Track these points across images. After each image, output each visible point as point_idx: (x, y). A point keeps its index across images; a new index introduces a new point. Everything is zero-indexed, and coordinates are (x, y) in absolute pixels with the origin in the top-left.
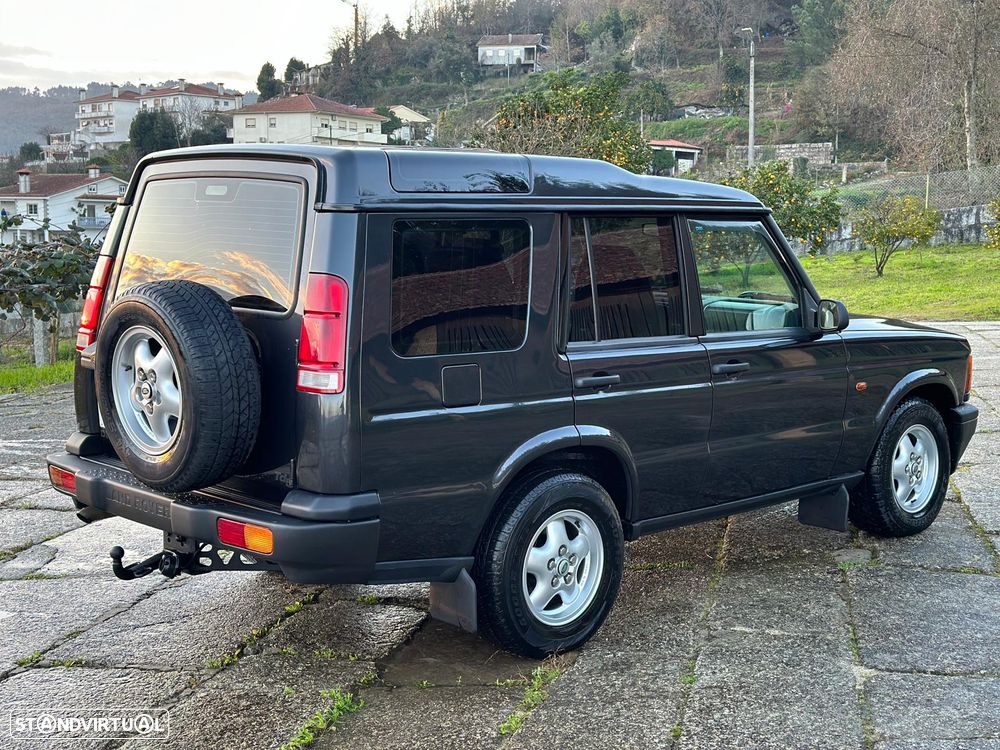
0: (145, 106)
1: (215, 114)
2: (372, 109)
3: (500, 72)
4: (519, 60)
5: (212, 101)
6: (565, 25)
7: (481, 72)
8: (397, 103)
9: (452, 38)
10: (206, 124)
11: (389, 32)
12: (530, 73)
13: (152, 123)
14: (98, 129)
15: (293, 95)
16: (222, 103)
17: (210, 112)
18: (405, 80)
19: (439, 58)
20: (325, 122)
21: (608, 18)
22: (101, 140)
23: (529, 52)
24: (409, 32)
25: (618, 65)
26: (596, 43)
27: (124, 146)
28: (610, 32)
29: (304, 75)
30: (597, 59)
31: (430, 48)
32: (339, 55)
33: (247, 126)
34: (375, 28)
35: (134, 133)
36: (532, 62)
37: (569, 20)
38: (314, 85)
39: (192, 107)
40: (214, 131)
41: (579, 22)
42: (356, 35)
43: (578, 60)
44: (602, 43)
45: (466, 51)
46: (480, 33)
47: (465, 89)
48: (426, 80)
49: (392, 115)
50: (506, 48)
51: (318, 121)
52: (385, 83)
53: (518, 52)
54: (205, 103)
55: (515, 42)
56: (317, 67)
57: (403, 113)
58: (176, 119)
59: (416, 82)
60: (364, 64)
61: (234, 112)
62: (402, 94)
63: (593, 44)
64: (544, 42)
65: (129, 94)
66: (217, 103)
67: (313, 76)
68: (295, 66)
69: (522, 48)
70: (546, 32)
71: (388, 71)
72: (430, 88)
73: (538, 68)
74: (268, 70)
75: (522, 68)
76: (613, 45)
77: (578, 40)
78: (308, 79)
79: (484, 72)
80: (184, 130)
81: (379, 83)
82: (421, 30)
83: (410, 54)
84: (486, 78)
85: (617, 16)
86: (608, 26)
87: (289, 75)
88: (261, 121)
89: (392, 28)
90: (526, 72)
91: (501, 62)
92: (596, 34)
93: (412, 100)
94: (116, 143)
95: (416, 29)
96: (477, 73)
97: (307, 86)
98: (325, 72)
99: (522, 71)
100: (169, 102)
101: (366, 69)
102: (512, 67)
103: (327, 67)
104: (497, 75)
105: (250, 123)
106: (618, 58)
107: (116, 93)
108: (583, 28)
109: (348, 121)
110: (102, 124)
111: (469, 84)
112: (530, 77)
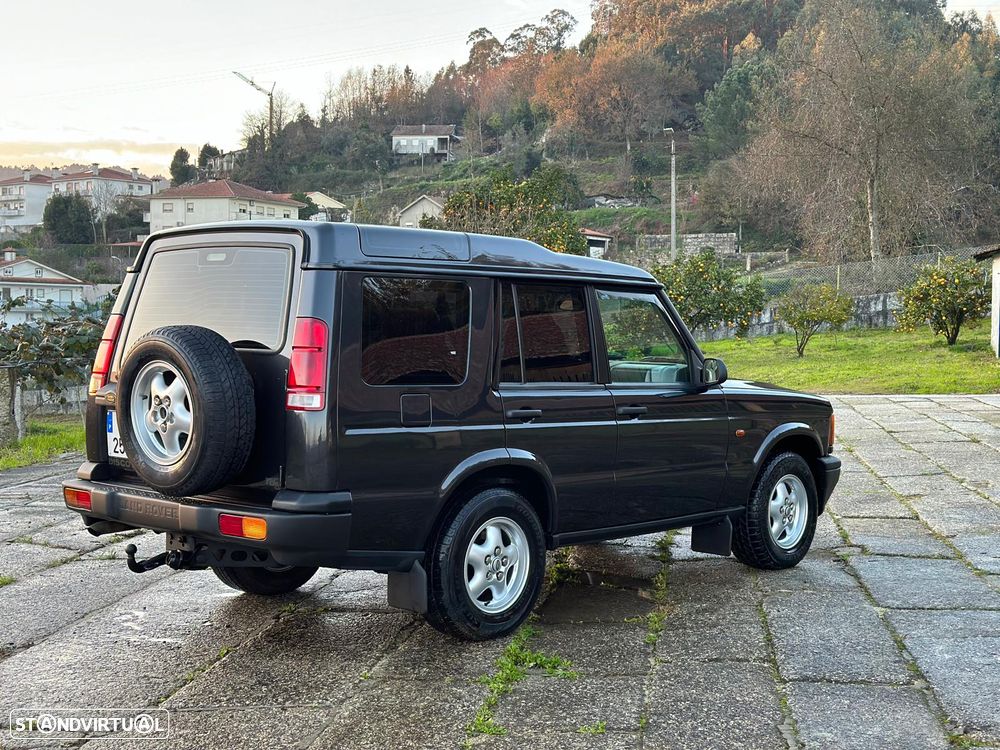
0: (57, 190)
1: (130, 198)
2: (289, 195)
3: (414, 161)
4: (432, 149)
5: (126, 185)
6: (477, 117)
7: (396, 161)
8: (313, 189)
9: (367, 127)
10: (121, 208)
11: (304, 121)
12: (444, 162)
13: (66, 207)
14: (8, 213)
15: (211, 181)
16: (136, 186)
17: (125, 196)
18: (320, 167)
19: (355, 146)
20: (243, 208)
21: (519, 111)
22: (11, 223)
23: (442, 142)
24: (324, 121)
25: (529, 155)
26: (508, 134)
27: (36, 229)
28: (522, 125)
29: (218, 161)
30: (509, 149)
31: (346, 137)
32: (254, 142)
33: (164, 211)
34: (290, 116)
35: (48, 217)
36: (445, 151)
37: (482, 112)
38: (229, 171)
39: (107, 191)
40: (130, 215)
41: (491, 114)
42: (271, 122)
43: (490, 150)
44: (514, 134)
45: (381, 140)
46: (394, 122)
47: (380, 176)
48: (341, 168)
49: (309, 201)
50: (419, 137)
51: (237, 206)
52: (300, 170)
53: (431, 142)
54: (120, 187)
55: (428, 133)
56: (231, 154)
57: (319, 199)
58: (91, 204)
59: (331, 169)
60: (279, 150)
61: (152, 197)
62: (318, 180)
63: (506, 135)
64: (456, 134)
65: (39, 178)
66: (131, 187)
67: (229, 162)
68: (209, 152)
69: (436, 138)
70: (459, 123)
71: (303, 158)
72: (345, 174)
73: (451, 158)
74: (182, 155)
75: (435, 157)
76: (526, 137)
77: (490, 132)
78: (222, 165)
79: (398, 160)
80: (99, 214)
81: (294, 170)
82: (336, 119)
83: (325, 142)
84: (401, 166)
85: (528, 109)
86: (520, 119)
87: (203, 159)
88: (179, 205)
89: (307, 116)
90: (439, 161)
91: (415, 151)
92: (509, 125)
93: (327, 187)
94: (27, 226)
95: (330, 117)
96: (391, 161)
97: (222, 172)
98: (240, 158)
99: (435, 160)
100: (81, 186)
101: (282, 156)
102: (426, 156)
103: (242, 154)
104: (411, 164)
105: (167, 207)
106: (531, 150)
107: (27, 177)
108: (495, 119)
109: (266, 206)
110: (12, 207)
111: (384, 172)
112: (444, 166)
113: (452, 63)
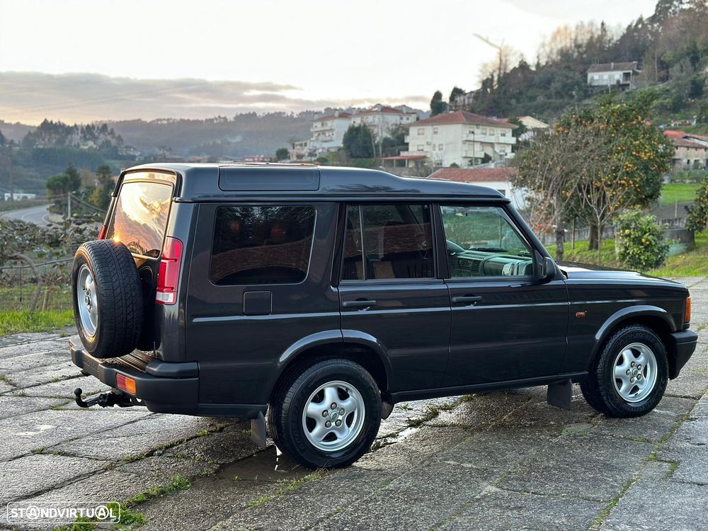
0: (354, 122)
1: (399, 127)
2: (506, 120)
3: (603, 90)
4: (618, 81)
5: (398, 118)
6: (654, 55)
7: (588, 91)
8: (525, 114)
9: (569, 67)
10: (393, 133)
11: (524, 66)
12: (627, 90)
13: (357, 134)
14: (324, 139)
15: (451, 112)
16: (405, 118)
17: (396, 125)
18: (532, 98)
19: (558, 82)
20: (472, 130)
21: (688, 48)
22: (326, 145)
23: (627, 75)
24: (538, 65)
25: (693, 82)
26: (677, 67)
27: (340, 149)
28: (688, 59)
29: (462, 98)
30: (678, 79)
31: (552, 75)
32: (486, 83)
33: (419, 134)
34: (513, 63)
35: (345, 142)
36: (628, 82)
37: (658, 51)
38: (469, 105)
39: (383, 121)
40: (398, 138)
41: (665, 52)
42: (500, 69)
43: (663, 79)
44: (682, 67)
45: (578, 76)
46: (590, 63)
47: (576, 103)
48: (548, 98)
49: (520, 123)
50: (609, 73)
51: (467, 129)
52: (518, 101)
53: (618, 76)
54: (393, 119)
55: (616, 69)
56: (472, 92)
57: (529, 122)
58: (373, 131)
59: (541, 99)
60: (503, 88)
61: (411, 125)
62: (530, 108)
63: (675, 68)
64: (638, 69)
65: (345, 115)
66: (401, 119)
67: (469, 98)
68: (457, 92)
69: (621, 73)
70: (640, 61)
71: (521, 93)
72: (550, 103)
73: (632, 87)
74: (438, 95)
75: (620, 87)
76: (691, 68)
77: (664, 65)
78: (464, 100)
79: (592, 91)
80: (378, 138)
81: (513, 102)
82: (547, 63)
83: (537, 79)
84: (593, 95)
85: (695, 46)
86: (688, 54)
87: (452, 98)
88: (428, 130)
89: (525, 63)
90: (623, 90)
91: (605, 83)
92: (678, 60)
93: (537, 112)
94: (335, 147)
95: (543, 63)
96: (586, 92)
97: (464, 105)
98: (477, 95)
99: (621, 89)
100: (370, 119)
101: (505, 93)
102: (613, 87)
103: (478, 92)
104: (602, 92)
105: (420, 132)
106: (695, 78)
107: (337, 114)
108: (668, 56)
109: (488, 128)
110: (327, 135)
111: (580, 100)
112: (627, 93)
113: (641, 16)
